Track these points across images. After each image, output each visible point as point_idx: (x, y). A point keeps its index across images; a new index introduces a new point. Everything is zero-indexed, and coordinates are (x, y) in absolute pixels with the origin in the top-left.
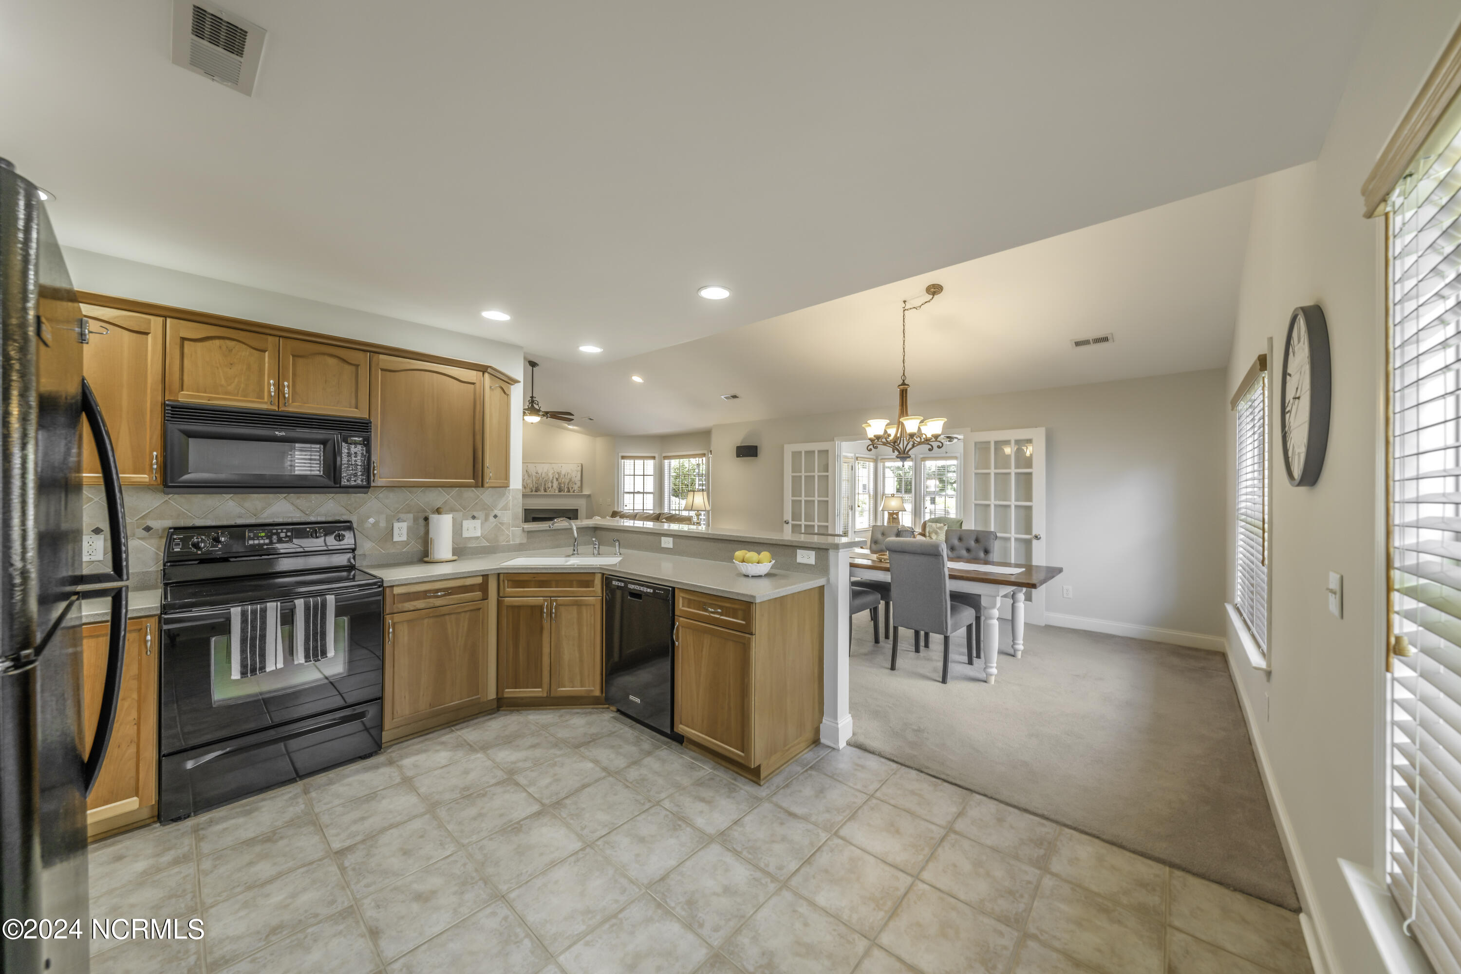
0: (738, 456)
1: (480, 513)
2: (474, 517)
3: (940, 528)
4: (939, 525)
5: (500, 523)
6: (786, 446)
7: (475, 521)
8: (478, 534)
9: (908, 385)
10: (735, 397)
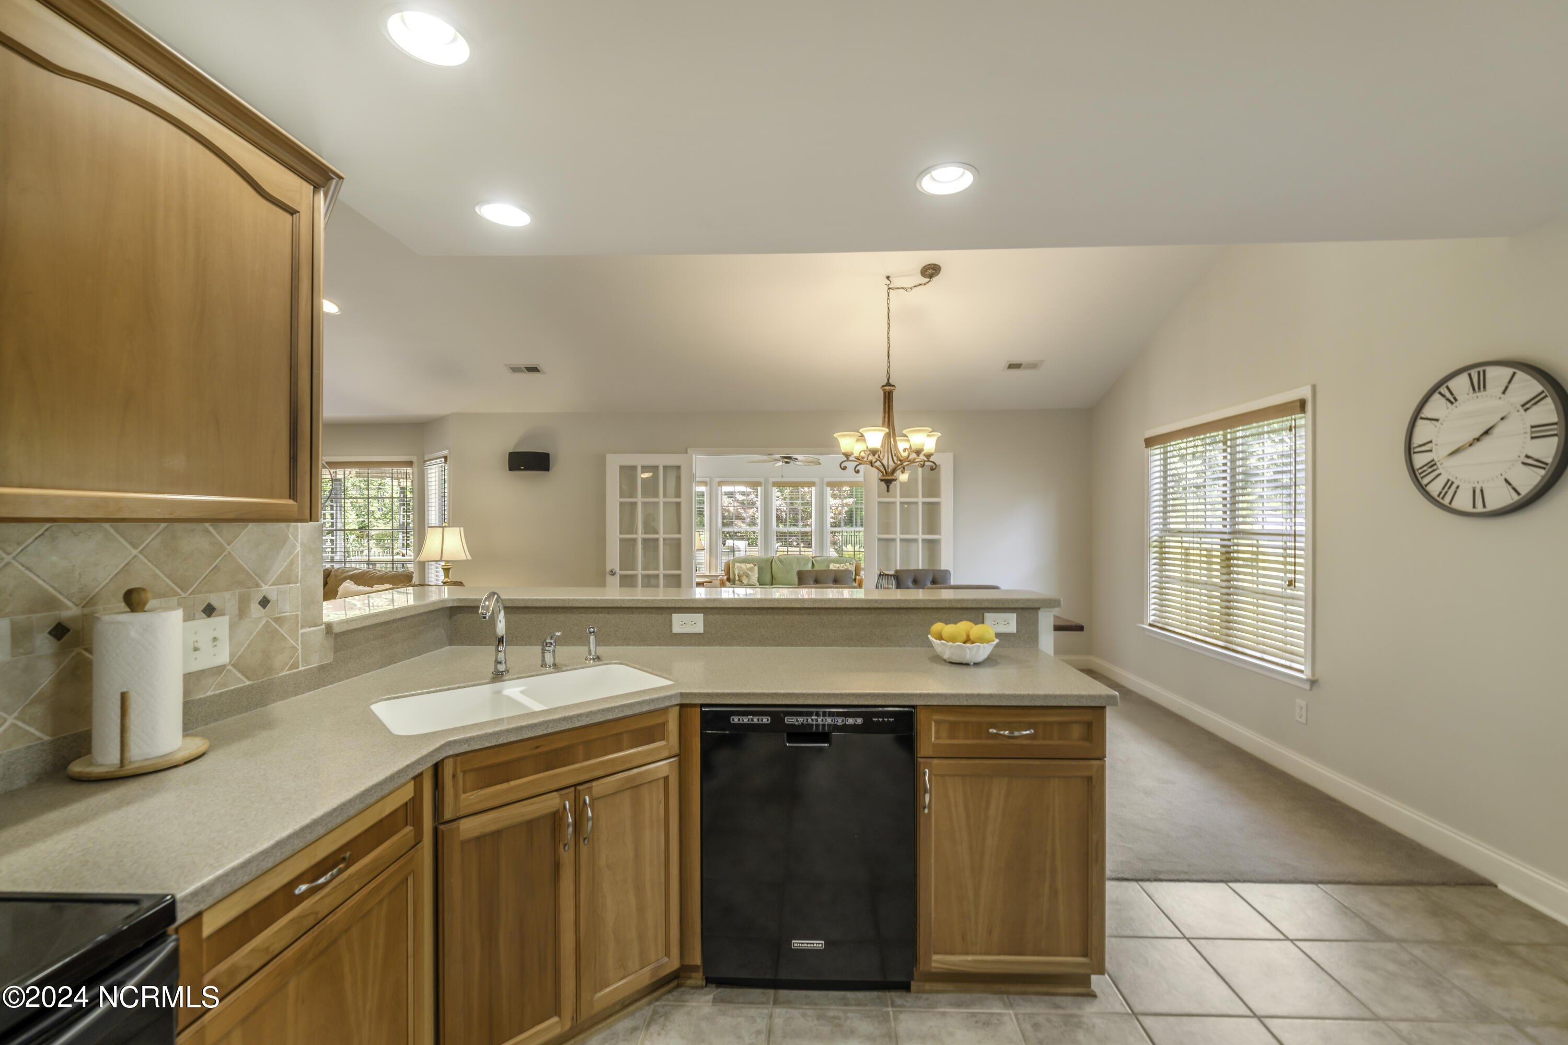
0: (512, 468)
1: (227, 595)
2: (209, 611)
3: (751, 569)
4: (749, 566)
5: (277, 620)
6: (609, 457)
7: (213, 620)
8: (223, 657)
9: (894, 386)
10: (533, 369)
